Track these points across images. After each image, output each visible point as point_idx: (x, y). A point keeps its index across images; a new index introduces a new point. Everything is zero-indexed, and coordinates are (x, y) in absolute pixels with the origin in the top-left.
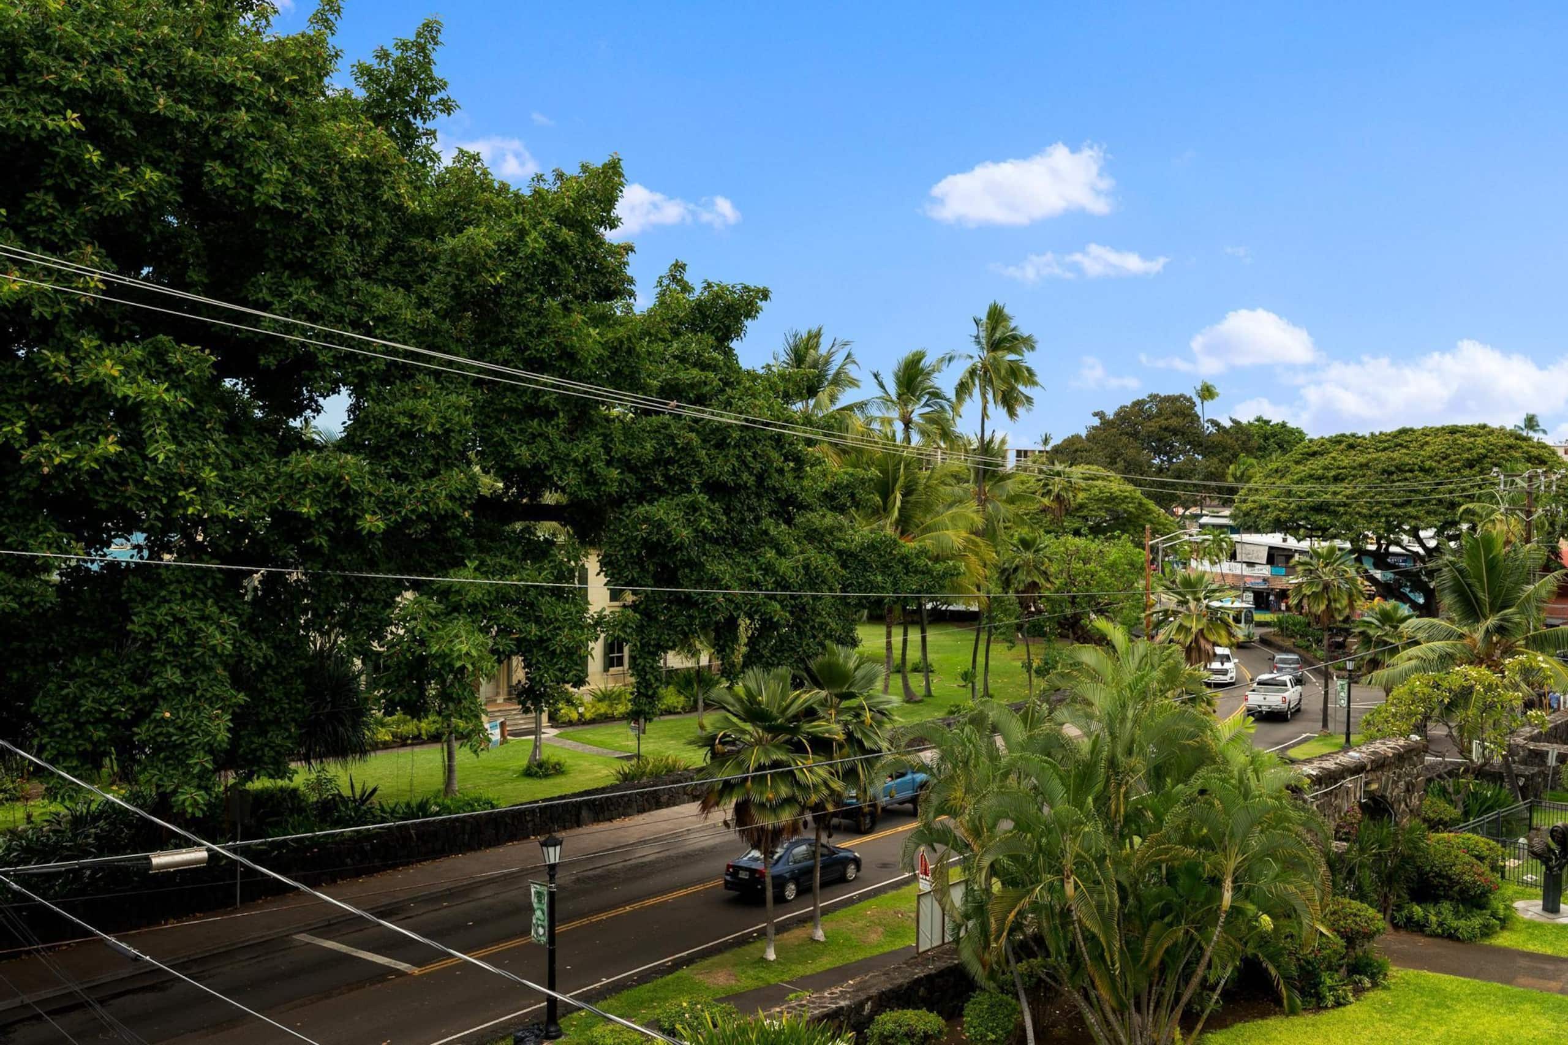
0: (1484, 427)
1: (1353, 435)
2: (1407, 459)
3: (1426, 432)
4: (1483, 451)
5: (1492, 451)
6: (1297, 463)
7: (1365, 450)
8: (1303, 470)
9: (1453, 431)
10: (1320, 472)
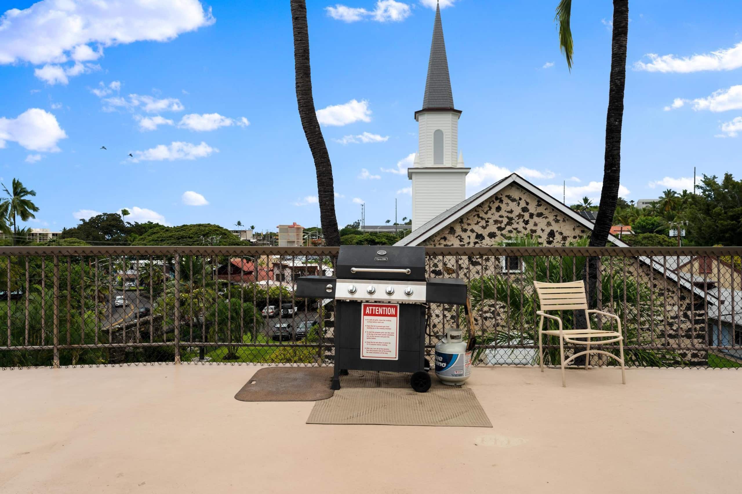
0: (209, 224)
1: (168, 227)
2: (184, 234)
3: (191, 226)
4: (208, 231)
5: (210, 231)
6: (149, 236)
7: (171, 232)
8: (151, 238)
9: (200, 225)
10: (156, 239)
